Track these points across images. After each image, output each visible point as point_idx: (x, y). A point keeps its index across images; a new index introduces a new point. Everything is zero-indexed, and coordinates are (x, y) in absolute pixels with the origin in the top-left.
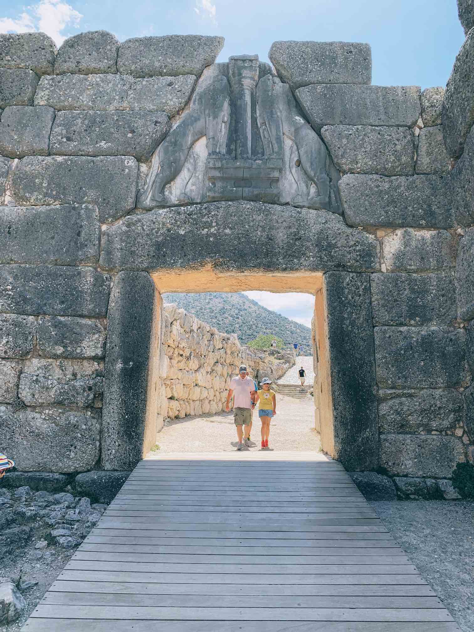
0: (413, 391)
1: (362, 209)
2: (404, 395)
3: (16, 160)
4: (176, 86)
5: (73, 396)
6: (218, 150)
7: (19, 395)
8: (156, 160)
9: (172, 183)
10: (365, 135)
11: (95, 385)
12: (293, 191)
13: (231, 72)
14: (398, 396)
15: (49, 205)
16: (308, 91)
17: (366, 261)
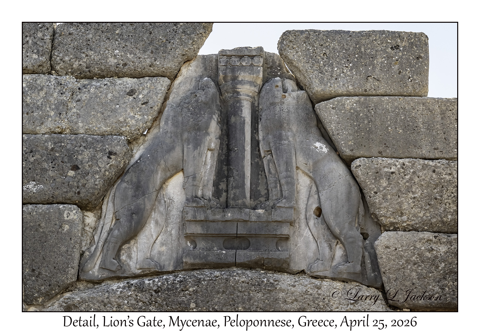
4: (141, 96)
6: (200, 193)
8: (108, 209)
9: (132, 242)
10: (414, 173)
12: (311, 254)
13: (221, 74)
16: (333, 108)
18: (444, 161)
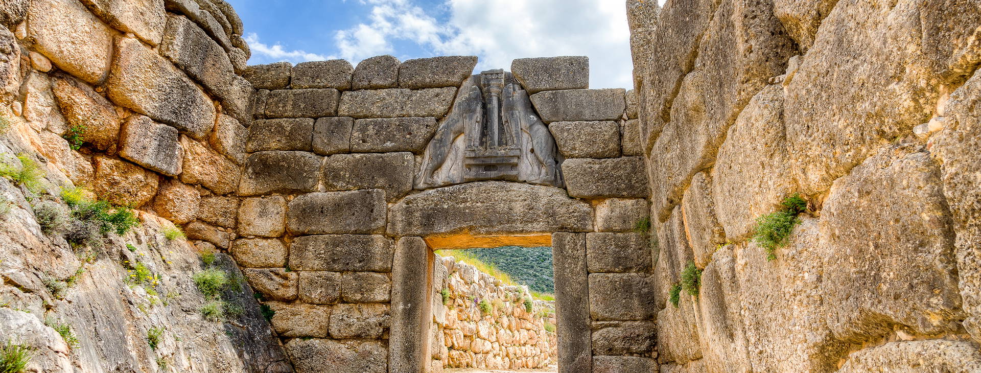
0: (617, 322)
1: (578, 185)
2: (610, 325)
3: (326, 158)
4: (442, 97)
5: (368, 330)
6: (472, 144)
7: (329, 331)
8: (427, 153)
9: (439, 170)
10: (581, 128)
11: (384, 321)
12: (529, 172)
13: (482, 82)
14: (606, 326)
15: (350, 190)
16: (538, 97)
17: (582, 224)
18: (597, 122)
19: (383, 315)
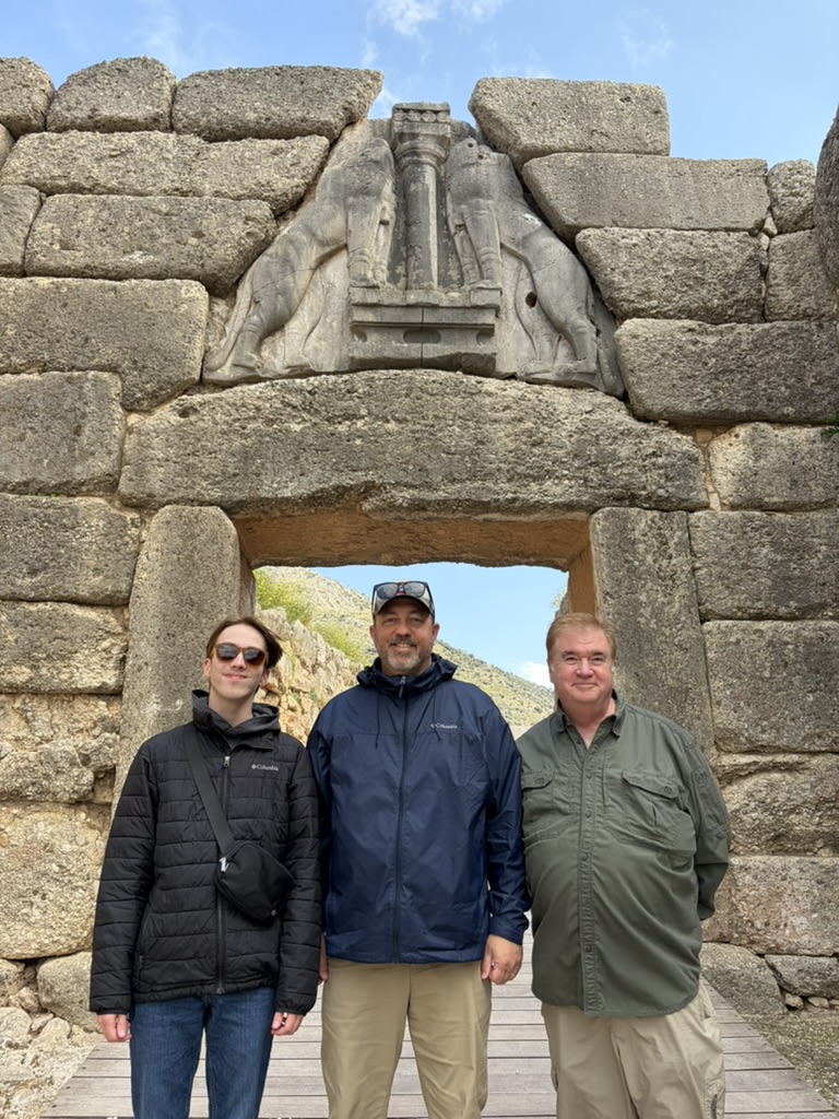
0: (795, 758)
1: (665, 385)
2: (775, 767)
4: (289, 156)
6: (370, 275)
11: (98, 750)
12: (524, 354)
16: (549, 166)
19: (96, 732)
